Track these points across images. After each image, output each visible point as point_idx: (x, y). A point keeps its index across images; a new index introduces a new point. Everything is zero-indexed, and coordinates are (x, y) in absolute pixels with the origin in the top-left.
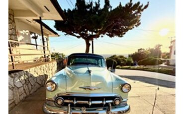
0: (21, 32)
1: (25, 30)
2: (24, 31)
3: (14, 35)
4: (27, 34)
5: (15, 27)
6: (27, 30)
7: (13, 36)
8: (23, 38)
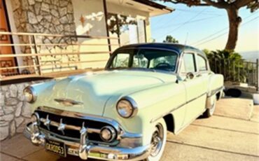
0: (88, 17)
1: (96, 13)
2: (94, 15)
3: (70, 24)
4: (100, 19)
5: (73, 11)
6: (100, 11)
7: (68, 26)
8: (91, 27)
